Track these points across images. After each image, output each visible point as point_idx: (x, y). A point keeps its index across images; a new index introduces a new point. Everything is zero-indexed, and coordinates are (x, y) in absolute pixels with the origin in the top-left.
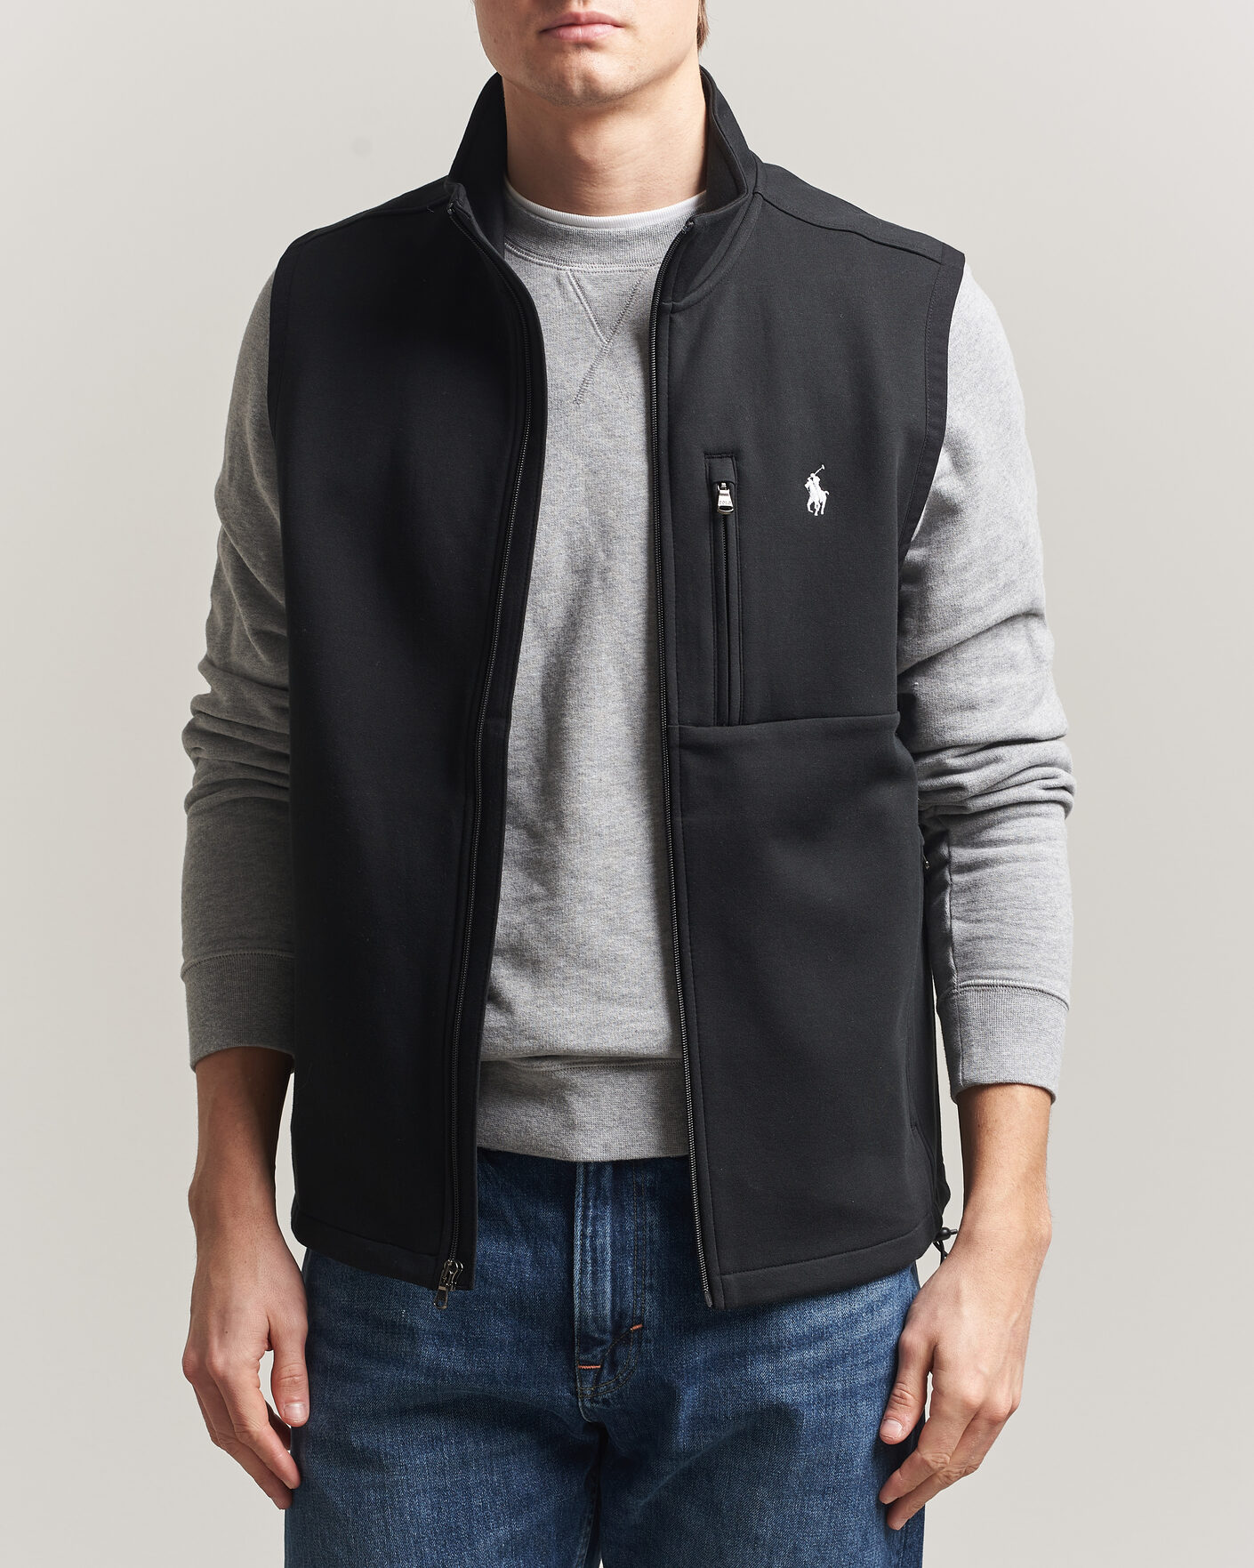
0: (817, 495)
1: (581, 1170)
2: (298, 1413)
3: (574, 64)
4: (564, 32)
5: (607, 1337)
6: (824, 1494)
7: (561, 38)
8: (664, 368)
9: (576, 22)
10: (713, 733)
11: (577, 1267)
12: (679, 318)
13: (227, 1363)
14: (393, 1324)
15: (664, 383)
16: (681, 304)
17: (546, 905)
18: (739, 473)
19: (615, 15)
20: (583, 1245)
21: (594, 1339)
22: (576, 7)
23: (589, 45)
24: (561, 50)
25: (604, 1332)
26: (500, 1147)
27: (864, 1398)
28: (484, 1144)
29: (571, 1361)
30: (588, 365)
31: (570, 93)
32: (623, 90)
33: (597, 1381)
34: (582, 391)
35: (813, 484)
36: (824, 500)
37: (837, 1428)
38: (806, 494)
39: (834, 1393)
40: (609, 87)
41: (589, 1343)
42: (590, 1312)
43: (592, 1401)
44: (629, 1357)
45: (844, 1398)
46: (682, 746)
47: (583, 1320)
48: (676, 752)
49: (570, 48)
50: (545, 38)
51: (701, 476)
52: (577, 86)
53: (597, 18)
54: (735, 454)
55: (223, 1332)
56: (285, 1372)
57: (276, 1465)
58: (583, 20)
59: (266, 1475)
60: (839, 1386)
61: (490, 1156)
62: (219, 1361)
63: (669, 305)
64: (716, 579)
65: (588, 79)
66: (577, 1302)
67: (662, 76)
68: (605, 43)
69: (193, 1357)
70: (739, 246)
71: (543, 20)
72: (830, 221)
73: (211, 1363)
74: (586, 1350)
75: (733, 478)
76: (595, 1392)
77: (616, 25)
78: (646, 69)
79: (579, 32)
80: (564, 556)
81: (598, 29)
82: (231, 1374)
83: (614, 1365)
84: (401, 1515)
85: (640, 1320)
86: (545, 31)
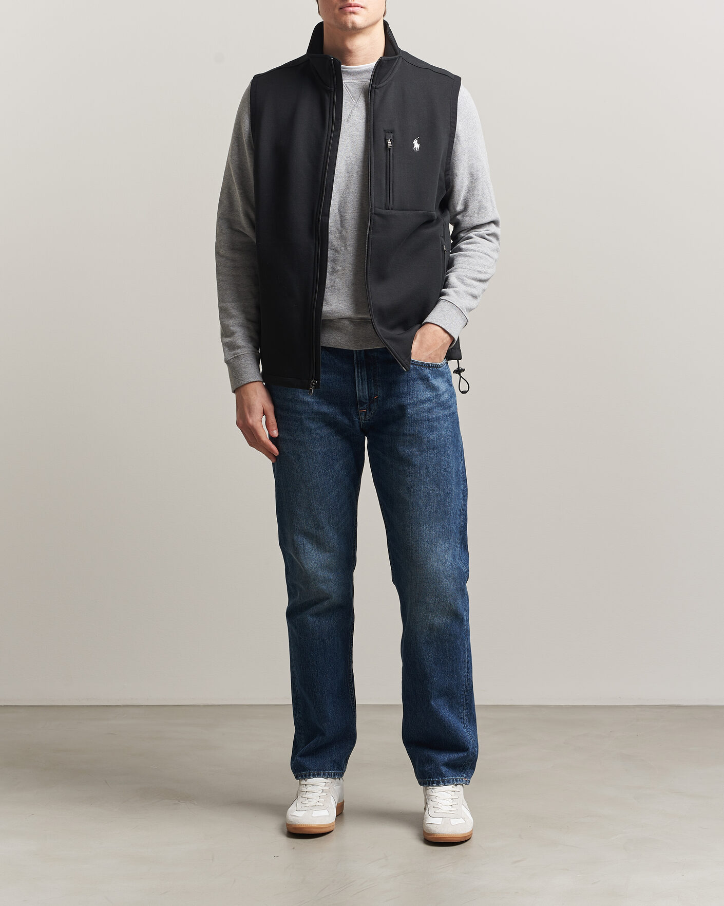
0: (417, 146)
1: (355, 352)
2: (275, 433)
3: (349, 19)
4: (347, 9)
5: (367, 401)
6: (433, 449)
7: (346, 10)
8: (372, 105)
9: (351, 6)
10: (384, 212)
11: (357, 381)
12: (377, 90)
13: (253, 421)
14: (301, 402)
15: (372, 110)
16: (378, 86)
17: (342, 273)
18: (393, 137)
19: (362, 4)
20: (358, 375)
21: (363, 402)
22: (350, 1)
23: (354, 13)
24: (345, 14)
25: (366, 400)
26: (328, 346)
27: (442, 420)
28: (324, 345)
29: (357, 409)
30: (351, 110)
31: (348, 27)
32: (363, 27)
33: (366, 415)
34: (349, 118)
35: (416, 143)
36: (419, 147)
37: (434, 429)
38: (414, 145)
39: (433, 418)
40: (360, 26)
41: (362, 403)
42: (361, 394)
43: (365, 420)
44: (375, 407)
45: (436, 419)
46: (375, 214)
47: (360, 397)
48: (373, 215)
49: (348, 14)
50: (341, 10)
51: (383, 136)
52: (350, 25)
53: (357, 5)
54: (392, 131)
55: (250, 412)
56: (270, 422)
57: (271, 449)
58: (353, 5)
59: (269, 453)
60: (434, 416)
61: (327, 349)
62: (250, 421)
63: (374, 86)
64: (386, 166)
65: (353, 23)
66: (357, 392)
67: (374, 24)
68: (359, 12)
69: (241, 422)
70: (395, 72)
71: (340, 5)
72: (421, 66)
73: (248, 422)
74: (362, 406)
75: (392, 138)
76: (365, 418)
77: (362, 8)
78: (370, 21)
79: (351, 9)
80: (345, 168)
81: (356, 8)
82: (254, 424)
83: (370, 409)
84: (313, 460)
85: (377, 395)
86: (341, 9)
